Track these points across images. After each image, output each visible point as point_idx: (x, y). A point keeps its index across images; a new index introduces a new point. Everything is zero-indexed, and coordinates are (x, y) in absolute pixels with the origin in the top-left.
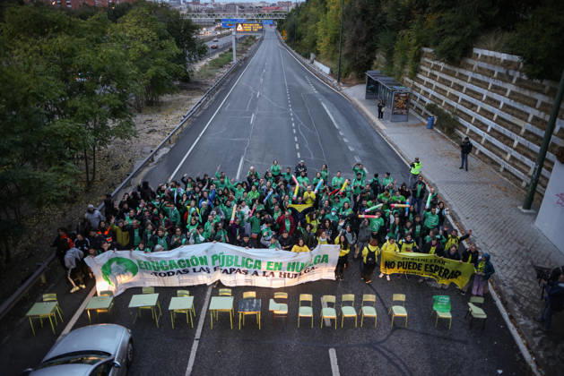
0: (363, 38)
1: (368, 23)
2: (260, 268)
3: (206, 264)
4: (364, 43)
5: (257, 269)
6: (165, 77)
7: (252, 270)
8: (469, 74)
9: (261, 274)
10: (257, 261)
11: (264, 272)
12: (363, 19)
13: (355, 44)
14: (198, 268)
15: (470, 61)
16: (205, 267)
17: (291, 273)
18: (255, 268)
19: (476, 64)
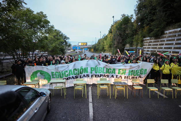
0: (121, 41)
1: (122, 37)
2: (115, 73)
3: (87, 72)
4: (121, 43)
5: (113, 74)
6: (58, 47)
7: (111, 74)
8: (165, 39)
9: (115, 77)
10: (113, 69)
11: (117, 76)
12: (120, 36)
13: (118, 43)
14: (82, 75)
15: (164, 36)
16: (86, 74)
17: (131, 76)
18: (112, 73)
19: (167, 35)
